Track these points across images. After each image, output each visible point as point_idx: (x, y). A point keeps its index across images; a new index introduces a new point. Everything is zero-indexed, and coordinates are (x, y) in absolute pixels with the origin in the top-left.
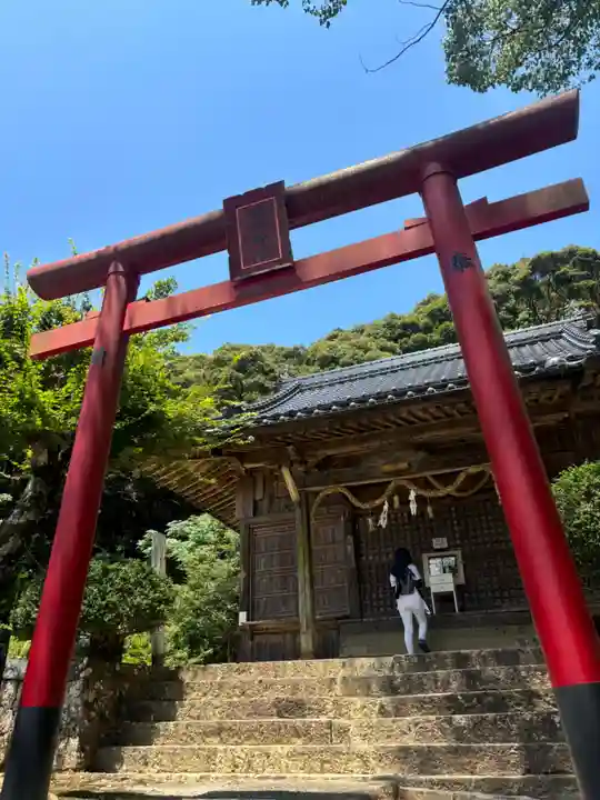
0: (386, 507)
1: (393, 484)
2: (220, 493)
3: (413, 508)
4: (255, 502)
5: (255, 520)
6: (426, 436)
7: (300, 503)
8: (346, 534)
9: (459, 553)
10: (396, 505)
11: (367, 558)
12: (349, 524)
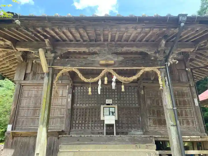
0: (100, 83)
1: (104, 71)
2: (11, 69)
3: (114, 84)
4: (26, 74)
5: (25, 82)
6: (125, 49)
7: (48, 74)
8: (69, 93)
9: (116, 106)
10: (106, 82)
11: (76, 105)
12: (71, 90)
